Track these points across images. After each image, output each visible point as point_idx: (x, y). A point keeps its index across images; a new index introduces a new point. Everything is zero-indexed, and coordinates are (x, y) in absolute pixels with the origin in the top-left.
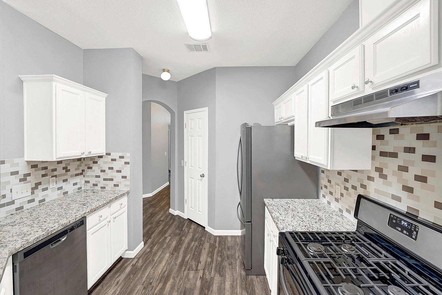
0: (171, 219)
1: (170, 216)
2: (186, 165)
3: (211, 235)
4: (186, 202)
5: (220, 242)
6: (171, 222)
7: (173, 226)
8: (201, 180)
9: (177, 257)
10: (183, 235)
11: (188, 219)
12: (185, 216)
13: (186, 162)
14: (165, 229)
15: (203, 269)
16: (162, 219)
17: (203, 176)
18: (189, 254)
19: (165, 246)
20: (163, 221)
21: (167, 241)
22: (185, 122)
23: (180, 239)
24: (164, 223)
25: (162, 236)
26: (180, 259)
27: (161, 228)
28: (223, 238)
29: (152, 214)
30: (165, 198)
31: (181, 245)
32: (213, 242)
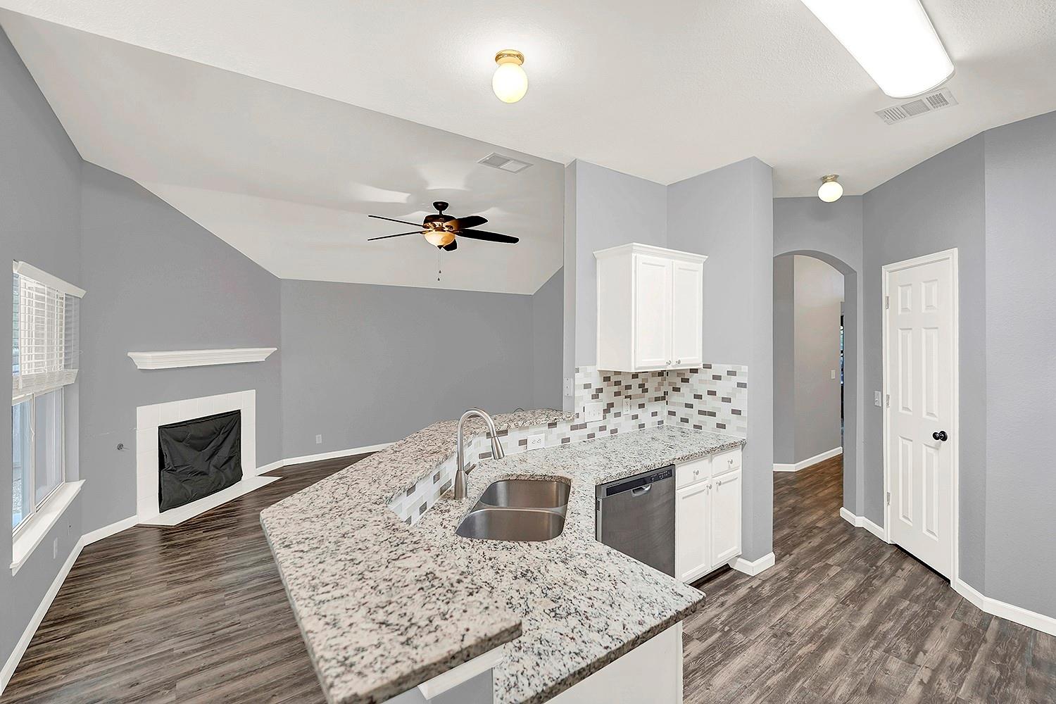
0: (844, 531)
1: (841, 525)
2: (888, 404)
3: (967, 607)
4: (888, 500)
5: (1000, 637)
6: (845, 538)
7: (849, 548)
8: (937, 448)
9: (856, 615)
10: (876, 577)
11: (896, 545)
12: (887, 534)
13: (888, 396)
14: (828, 547)
15: (933, 670)
16: (819, 525)
18: (890, 620)
19: (825, 581)
20: (822, 530)
21: (832, 572)
22: (886, 291)
23: (869, 582)
24: (824, 535)
25: (819, 559)
26: (864, 621)
27: (816, 541)
29: (794, 508)
30: (828, 482)
31: (872, 594)
32: (974, 624)
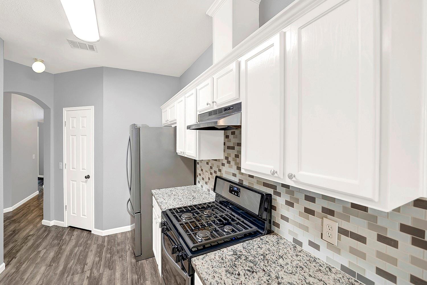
0: (45, 231)
1: (43, 229)
2: (65, 168)
3: (98, 237)
4: (66, 208)
5: (109, 241)
6: (46, 234)
7: (49, 238)
8: (86, 182)
9: (56, 268)
10: (63, 244)
11: (70, 226)
12: (65, 224)
13: (66, 164)
14: (37, 243)
15: (91, 270)
16: (31, 233)
17: (88, 177)
18: (72, 260)
19: (39, 260)
20: (33, 235)
21: (41, 254)
22: (65, 119)
23: (60, 248)
24: (34, 237)
25: (33, 251)
26: (61, 268)
27: (30, 243)
28: (112, 237)
29: (14, 231)
30: (33, 210)
31: (62, 254)
32: (101, 243)
